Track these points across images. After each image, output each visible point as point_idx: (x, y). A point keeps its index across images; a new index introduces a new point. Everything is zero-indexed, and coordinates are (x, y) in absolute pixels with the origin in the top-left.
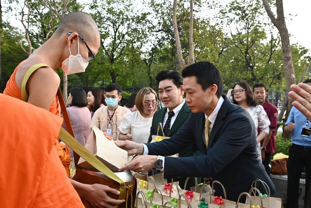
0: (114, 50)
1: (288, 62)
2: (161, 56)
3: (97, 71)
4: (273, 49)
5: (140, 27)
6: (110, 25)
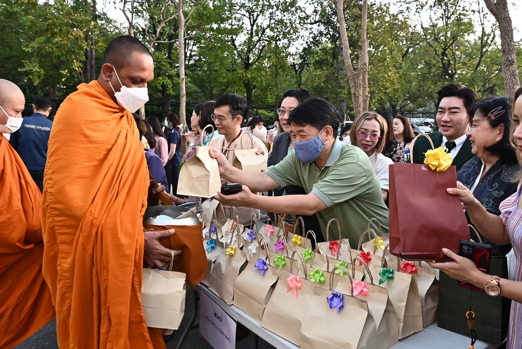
0: (249, 50)
1: (511, 68)
2: (317, 59)
3: (226, 80)
4: (484, 50)
5: (287, 17)
6: (245, 16)
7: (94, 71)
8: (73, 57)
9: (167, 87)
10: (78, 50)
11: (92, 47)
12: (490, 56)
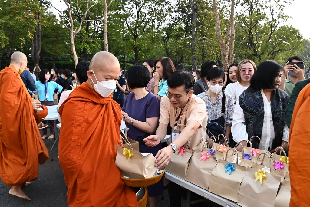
3: (123, 46)
4: (273, 29)
7: (40, 39)
8: (28, 30)
9: (87, 50)
10: (31, 25)
11: (40, 23)
12: (277, 33)
